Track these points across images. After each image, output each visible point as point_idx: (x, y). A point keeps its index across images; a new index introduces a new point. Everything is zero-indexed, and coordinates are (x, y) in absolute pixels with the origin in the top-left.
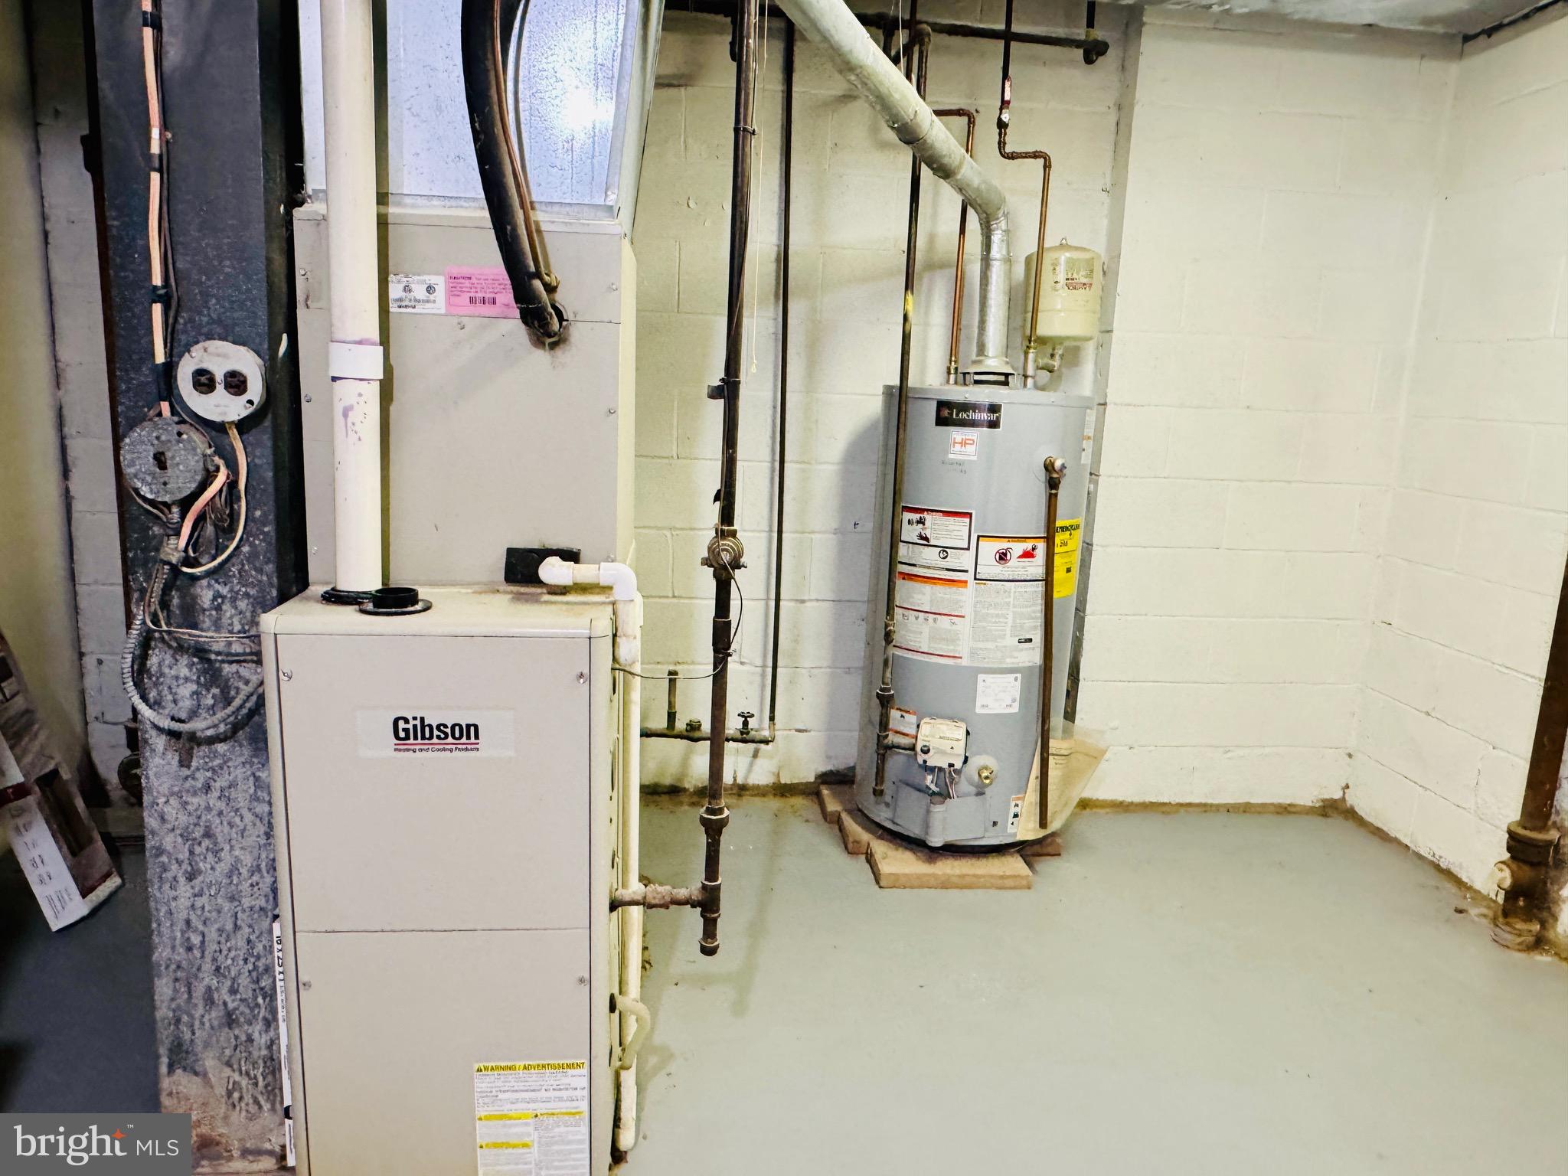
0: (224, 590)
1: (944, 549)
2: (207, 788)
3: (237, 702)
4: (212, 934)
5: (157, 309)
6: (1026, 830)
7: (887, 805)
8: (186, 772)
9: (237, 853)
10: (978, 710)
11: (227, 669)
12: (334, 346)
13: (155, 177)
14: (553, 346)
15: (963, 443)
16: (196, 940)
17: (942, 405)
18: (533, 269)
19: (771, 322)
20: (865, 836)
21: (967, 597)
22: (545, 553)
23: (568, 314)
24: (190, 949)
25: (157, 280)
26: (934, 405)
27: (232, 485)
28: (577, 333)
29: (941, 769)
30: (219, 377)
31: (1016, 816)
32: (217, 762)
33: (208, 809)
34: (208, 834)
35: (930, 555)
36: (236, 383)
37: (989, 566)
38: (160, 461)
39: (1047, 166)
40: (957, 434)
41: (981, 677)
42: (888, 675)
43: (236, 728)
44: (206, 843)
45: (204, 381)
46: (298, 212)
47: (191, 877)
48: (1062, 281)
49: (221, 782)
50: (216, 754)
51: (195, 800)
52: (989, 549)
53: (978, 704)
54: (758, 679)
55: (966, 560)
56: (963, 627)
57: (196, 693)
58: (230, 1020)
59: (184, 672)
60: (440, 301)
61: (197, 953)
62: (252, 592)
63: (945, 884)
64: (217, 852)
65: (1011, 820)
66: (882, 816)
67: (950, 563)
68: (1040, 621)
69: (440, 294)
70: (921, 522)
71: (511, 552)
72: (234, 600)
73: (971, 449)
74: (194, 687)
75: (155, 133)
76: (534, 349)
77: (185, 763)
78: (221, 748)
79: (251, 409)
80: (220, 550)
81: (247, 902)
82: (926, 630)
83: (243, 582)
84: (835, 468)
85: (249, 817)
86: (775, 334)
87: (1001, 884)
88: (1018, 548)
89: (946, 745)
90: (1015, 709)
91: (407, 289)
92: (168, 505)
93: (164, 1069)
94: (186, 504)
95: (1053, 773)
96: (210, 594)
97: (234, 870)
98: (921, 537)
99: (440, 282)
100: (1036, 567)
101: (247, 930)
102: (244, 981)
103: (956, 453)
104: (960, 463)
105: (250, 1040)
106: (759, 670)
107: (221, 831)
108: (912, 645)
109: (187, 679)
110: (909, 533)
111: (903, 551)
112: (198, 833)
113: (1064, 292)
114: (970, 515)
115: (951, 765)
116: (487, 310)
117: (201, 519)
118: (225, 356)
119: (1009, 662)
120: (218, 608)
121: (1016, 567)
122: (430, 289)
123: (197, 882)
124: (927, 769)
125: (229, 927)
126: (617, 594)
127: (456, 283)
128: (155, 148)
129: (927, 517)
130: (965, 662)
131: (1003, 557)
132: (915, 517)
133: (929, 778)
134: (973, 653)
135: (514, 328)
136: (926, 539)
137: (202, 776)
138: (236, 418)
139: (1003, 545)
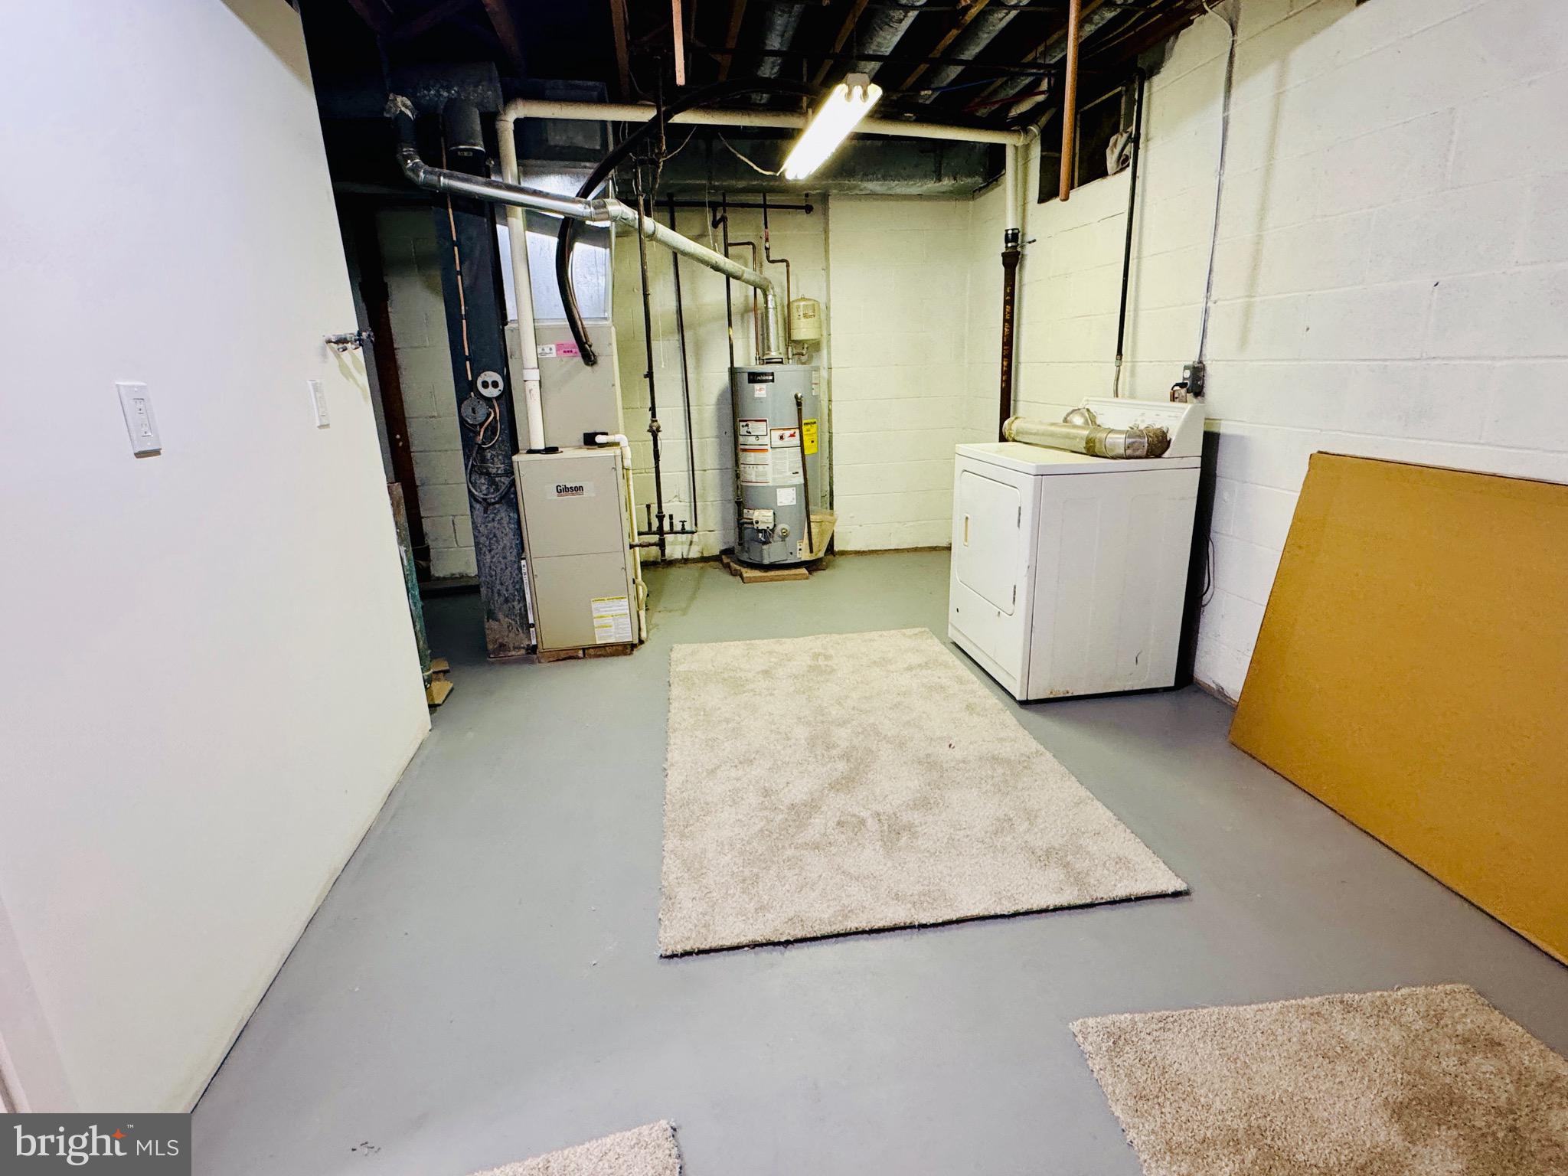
0: (494, 453)
1: (757, 436)
2: (493, 520)
3: (501, 491)
4: (498, 570)
5: (468, 363)
6: (805, 556)
7: (747, 552)
8: (486, 515)
9: (505, 542)
10: (779, 504)
11: (497, 479)
12: (524, 371)
13: (464, 321)
14: (592, 365)
15: (760, 390)
16: (494, 573)
17: (750, 374)
18: (585, 341)
19: (677, 342)
20: (738, 567)
21: (769, 456)
22: (596, 434)
23: (596, 354)
24: (492, 577)
25: (467, 354)
26: (747, 375)
27: (495, 417)
28: (600, 360)
29: (765, 530)
30: (490, 383)
31: (800, 550)
32: (495, 511)
33: (495, 528)
34: (495, 536)
35: (751, 440)
36: (495, 384)
37: (777, 442)
38: (474, 411)
39: (788, 266)
40: (757, 386)
41: (778, 490)
42: (739, 493)
43: (501, 499)
44: (494, 539)
45: (485, 385)
46: (506, 328)
47: (490, 551)
48: (802, 315)
49: (498, 518)
50: (495, 508)
51: (489, 525)
52: (776, 434)
53: (778, 501)
54: (688, 508)
55: (766, 440)
56: (769, 469)
57: (488, 488)
58: (507, 601)
59: (483, 481)
60: (554, 354)
61: (494, 578)
62: (504, 453)
63: (772, 580)
64: (497, 542)
65: (798, 552)
66: (745, 557)
67: (760, 442)
68: (801, 465)
69: (554, 351)
70: (747, 425)
71: (585, 435)
72: (498, 456)
73: (764, 392)
74: (487, 486)
75: (463, 308)
76: (585, 366)
77: (485, 511)
78: (497, 506)
79: (500, 392)
80: (492, 440)
81: (509, 559)
82: (754, 473)
83: (500, 449)
84: (712, 407)
85: (507, 529)
86: (679, 347)
87: (796, 578)
88: (787, 433)
89: (764, 519)
90: (794, 503)
91: (543, 350)
92: (476, 425)
93: (486, 620)
94: (481, 425)
95: (814, 531)
96: (489, 455)
97: (504, 548)
98: (747, 432)
99: (553, 347)
100: (796, 441)
101: (510, 568)
102: (511, 587)
103: (757, 394)
104: (760, 398)
105: (514, 608)
106: (688, 504)
107: (499, 535)
108: (749, 480)
109: (484, 484)
110: (743, 431)
111: (741, 439)
112: (491, 536)
113: (803, 319)
114: (766, 421)
115: (768, 528)
116: (571, 354)
117: (486, 429)
118: (491, 376)
119: (790, 483)
120: (493, 459)
121: (788, 441)
122: (551, 349)
123: (492, 553)
124: (759, 531)
125: (504, 567)
126: (622, 445)
127: (559, 346)
128: (463, 312)
129: (749, 423)
130: (770, 484)
131: (782, 437)
132: (744, 424)
133: (760, 535)
134: (774, 480)
135: (579, 359)
136: (749, 433)
137: (492, 516)
138: (495, 396)
139: (781, 432)
